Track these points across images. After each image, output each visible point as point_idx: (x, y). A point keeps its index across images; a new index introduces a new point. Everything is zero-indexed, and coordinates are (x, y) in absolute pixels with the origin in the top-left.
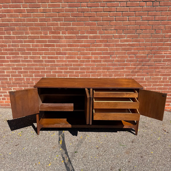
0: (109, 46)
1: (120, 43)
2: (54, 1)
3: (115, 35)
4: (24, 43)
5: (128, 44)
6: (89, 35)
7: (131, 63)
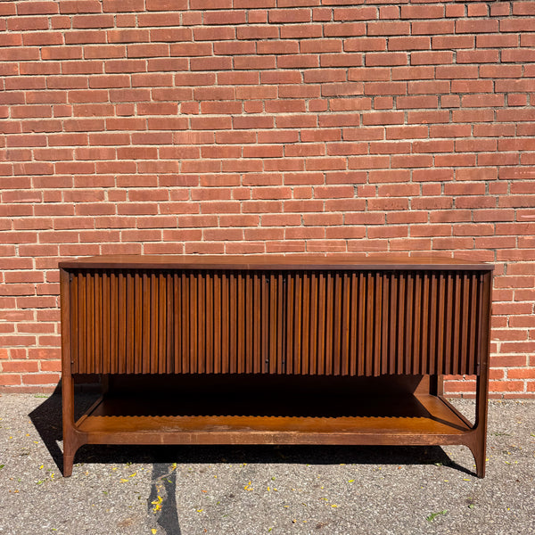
0: (346, 151)
1: (385, 141)
2: (158, 7)
3: (367, 112)
4: (48, 148)
5: (413, 145)
6: (275, 115)
7: (430, 211)
